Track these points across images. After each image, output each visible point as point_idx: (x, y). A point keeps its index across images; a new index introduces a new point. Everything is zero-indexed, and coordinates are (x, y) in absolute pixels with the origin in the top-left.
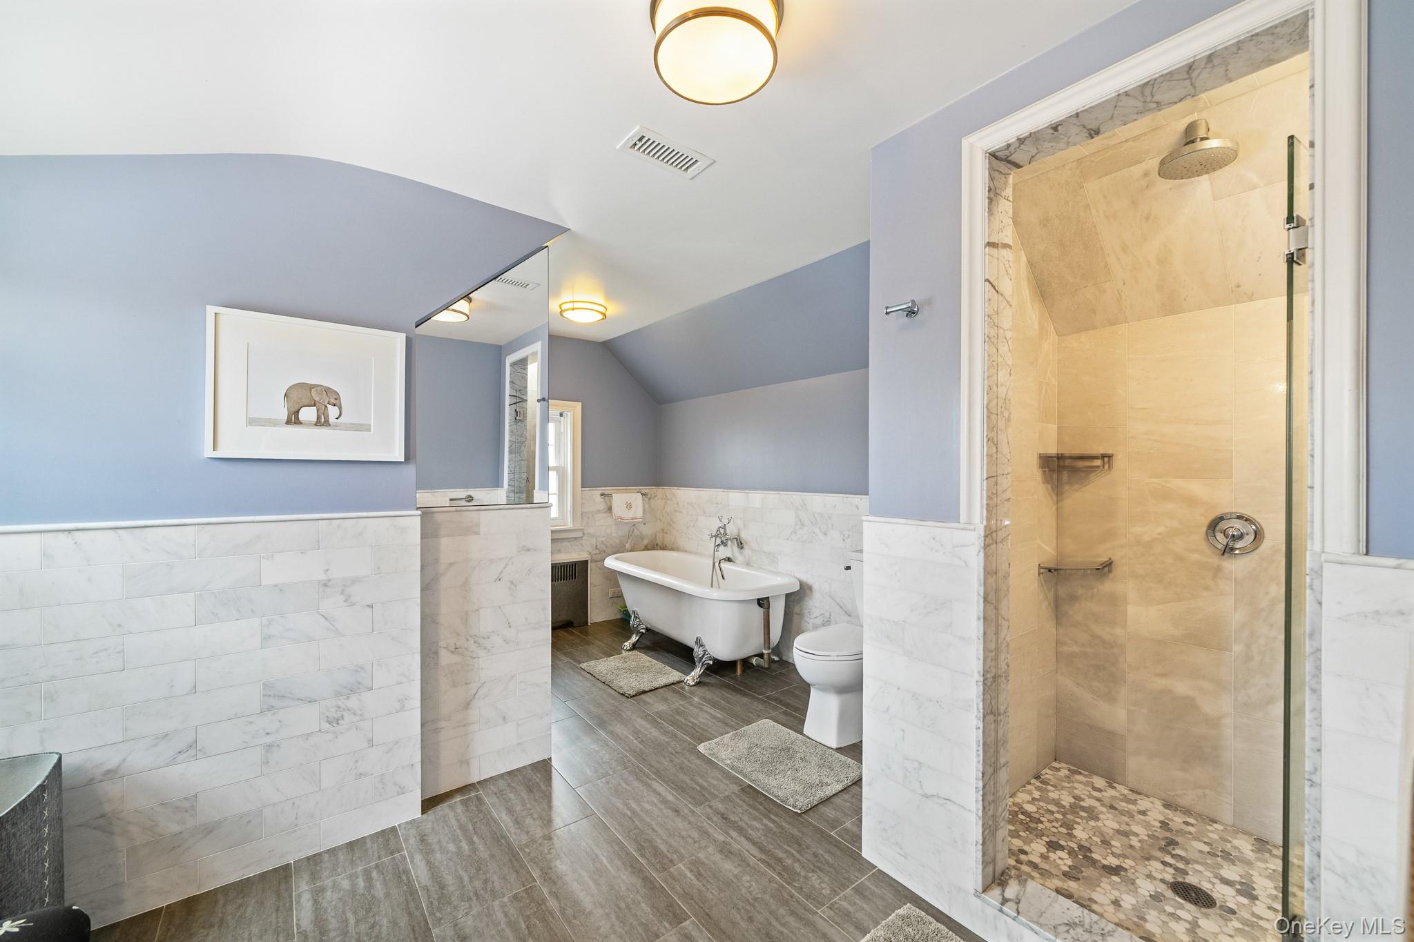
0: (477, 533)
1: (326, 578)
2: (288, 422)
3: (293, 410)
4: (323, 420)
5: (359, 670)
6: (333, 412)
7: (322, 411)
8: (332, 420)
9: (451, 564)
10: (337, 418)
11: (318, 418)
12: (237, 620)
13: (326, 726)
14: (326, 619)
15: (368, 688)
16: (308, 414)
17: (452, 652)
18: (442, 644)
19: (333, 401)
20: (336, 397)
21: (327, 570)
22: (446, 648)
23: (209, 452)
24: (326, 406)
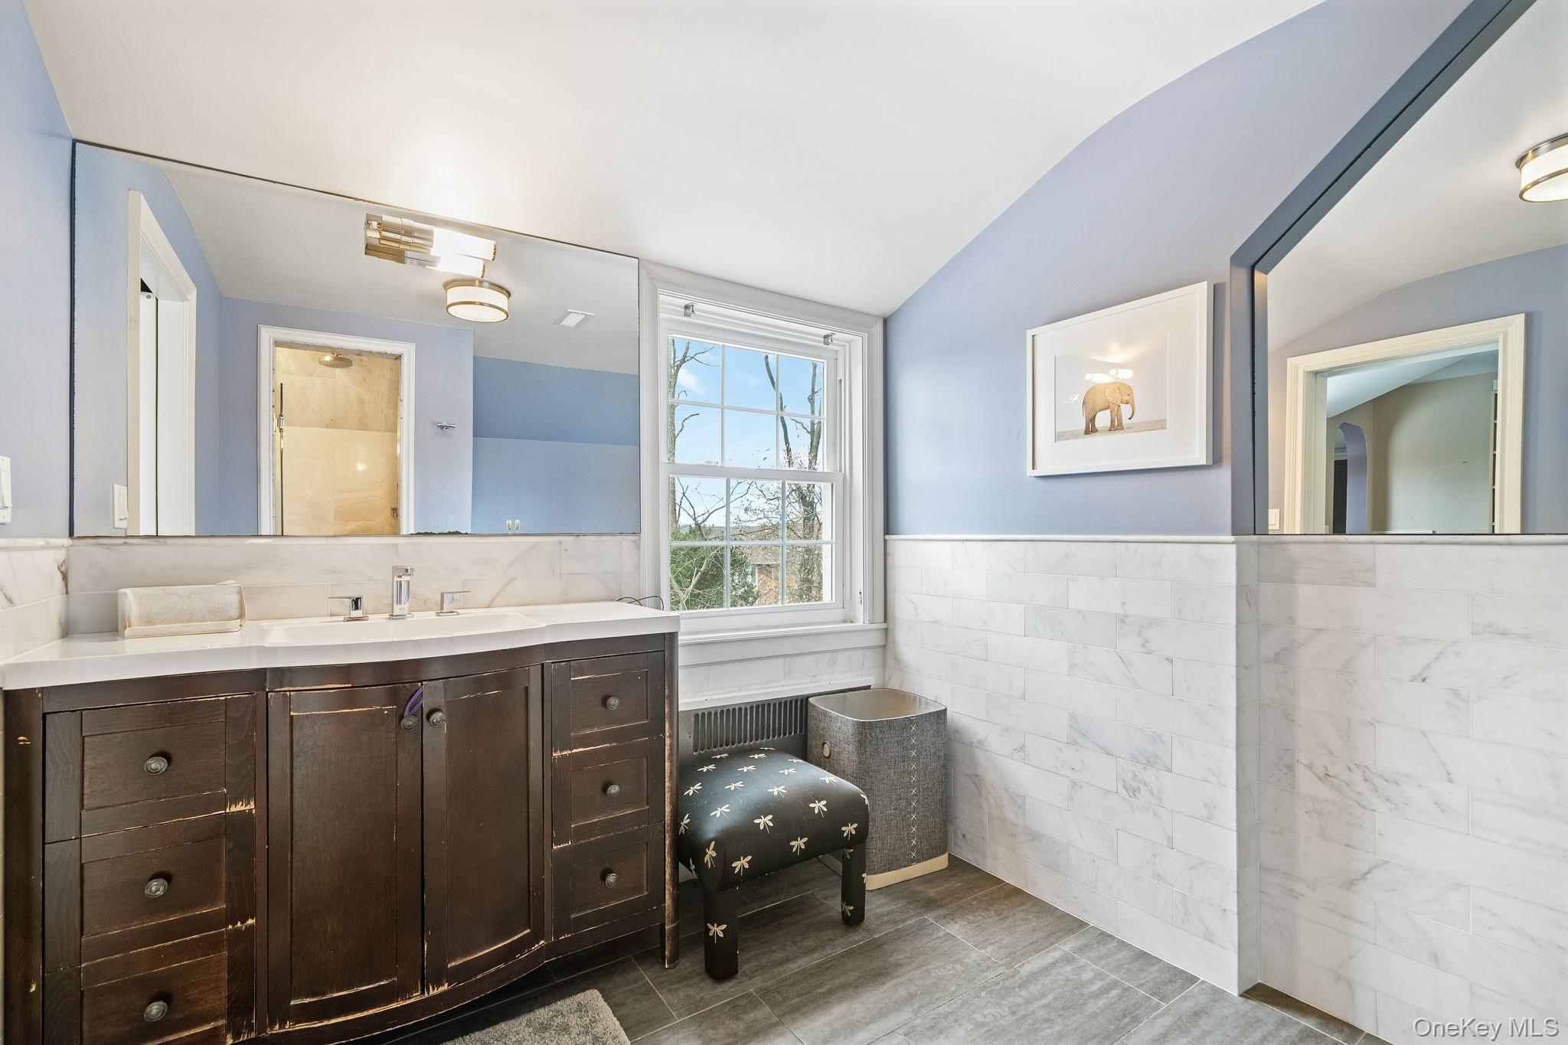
0: (1371, 584)
1: (1123, 612)
2: (1087, 432)
3: (1090, 417)
4: (1116, 424)
5: (1157, 739)
6: (1126, 410)
7: (1115, 413)
8: (1125, 421)
9: (1318, 631)
10: (1130, 419)
11: (1112, 422)
12: (1051, 639)
13: (1122, 790)
14: (1123, 661)
15: (1167, 768)
16: (1103, 419)
17: (1319, 778)
18: (1302, 757)
19: (1126, 398)
20: (1128, 393)
21: (1124, 603)
22: (1310, 767)
23: (1030, 473)
24: (1119, 406)
